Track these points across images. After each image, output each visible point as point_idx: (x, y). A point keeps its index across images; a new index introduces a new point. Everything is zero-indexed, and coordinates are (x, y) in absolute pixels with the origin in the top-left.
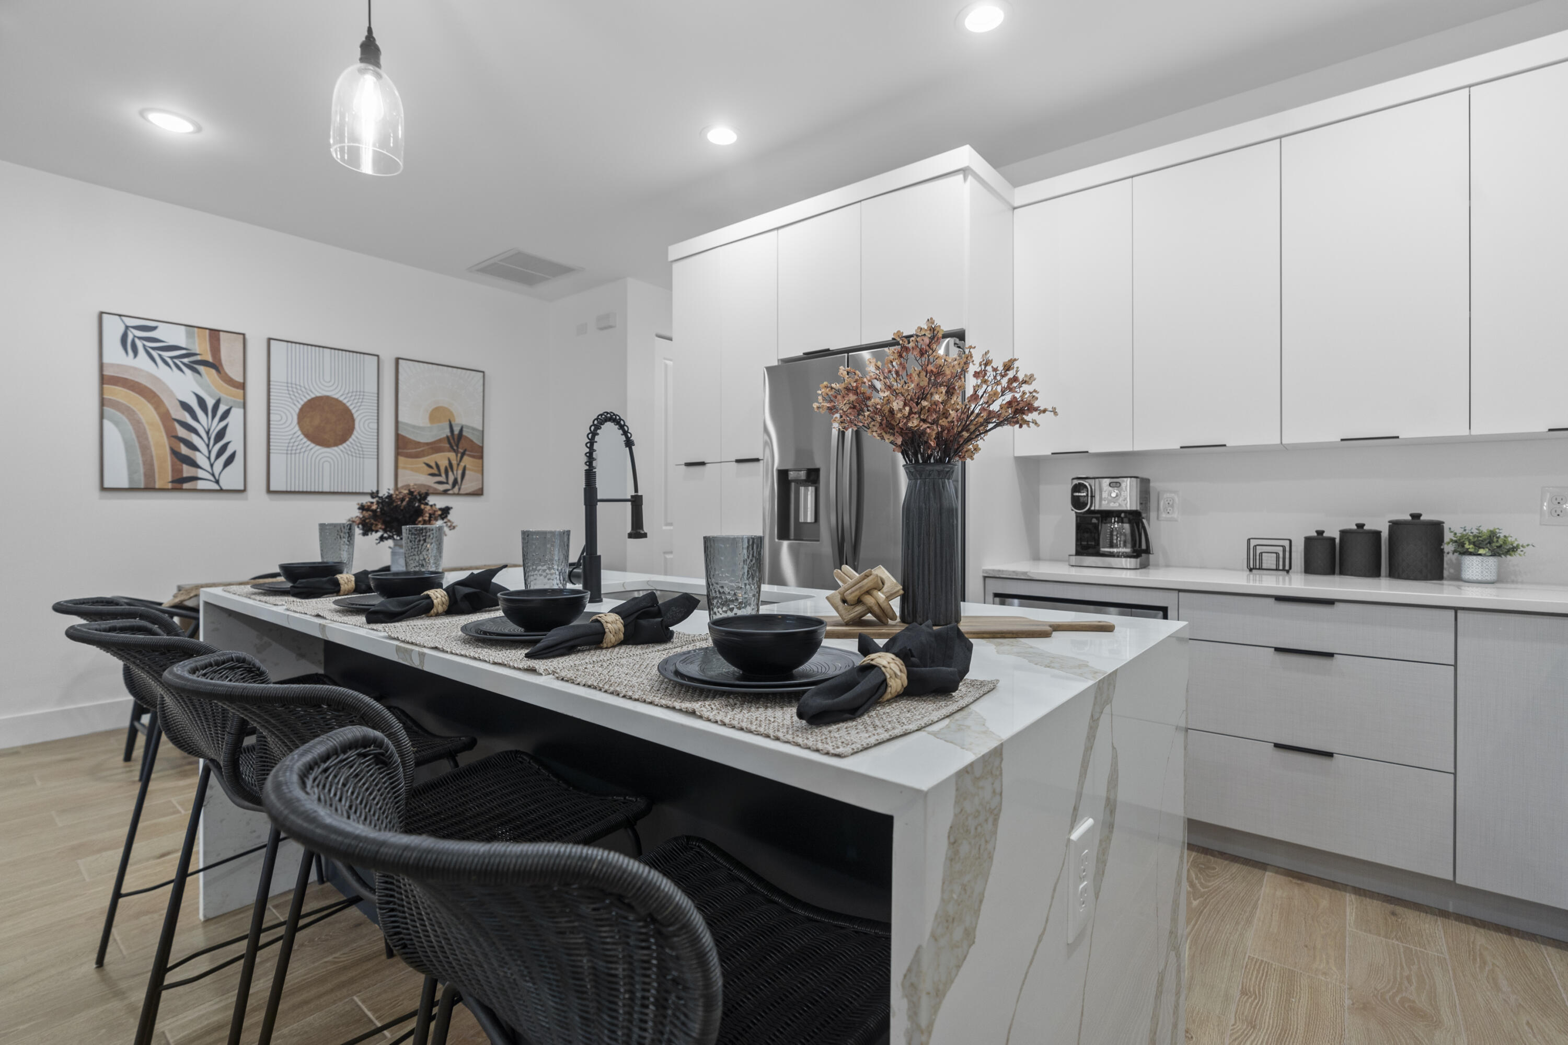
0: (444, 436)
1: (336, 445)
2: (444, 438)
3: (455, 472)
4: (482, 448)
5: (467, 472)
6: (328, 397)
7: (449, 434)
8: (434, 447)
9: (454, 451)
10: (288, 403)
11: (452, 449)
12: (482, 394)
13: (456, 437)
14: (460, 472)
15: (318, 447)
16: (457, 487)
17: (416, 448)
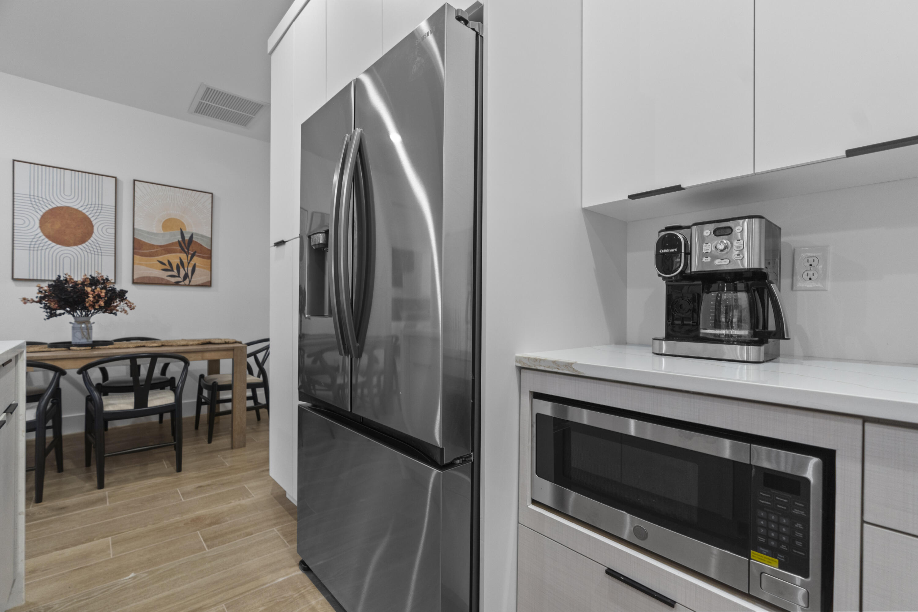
0: (177, 240)
1: (75, 244)
2: (176, 242)
3: (186, 269)
4: (211, 251)
5: (197, 269)
6: (68, 208)
7: (180, 240)
8: (167, 249)
9: (185, 252)
10: (31, 211)
11: (183, 250)
12: (210, 210)
13: (187, 242)
14: (190, 269)
15: (59, 246)
16: (188, 280)
17: (150, 249)
